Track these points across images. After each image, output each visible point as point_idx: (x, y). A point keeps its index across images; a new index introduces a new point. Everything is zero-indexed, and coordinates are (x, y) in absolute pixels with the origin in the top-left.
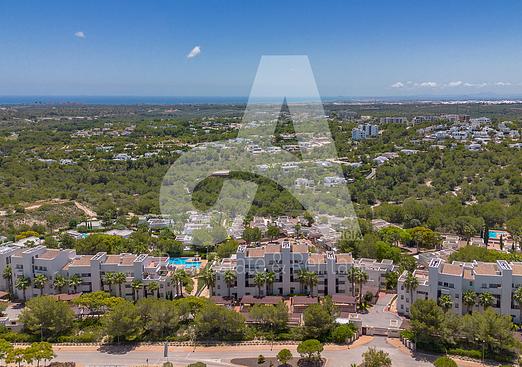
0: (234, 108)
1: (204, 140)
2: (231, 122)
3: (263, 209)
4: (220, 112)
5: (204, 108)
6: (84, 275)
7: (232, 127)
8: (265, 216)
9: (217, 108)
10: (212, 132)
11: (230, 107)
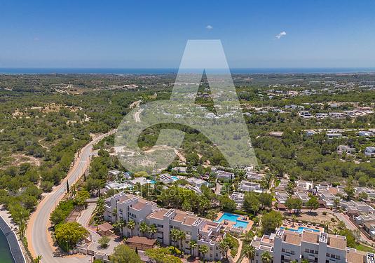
0: (293, 77)
1: (267, 105)
2: (289, 90)
3: (307, 173)
4: (282, 80)
5: (271, 77)
6: (159, 226)
7: (290, 94)
8: (307, 179)
9: (281, 77)
10: (275, 98)
11: (290, 76)
